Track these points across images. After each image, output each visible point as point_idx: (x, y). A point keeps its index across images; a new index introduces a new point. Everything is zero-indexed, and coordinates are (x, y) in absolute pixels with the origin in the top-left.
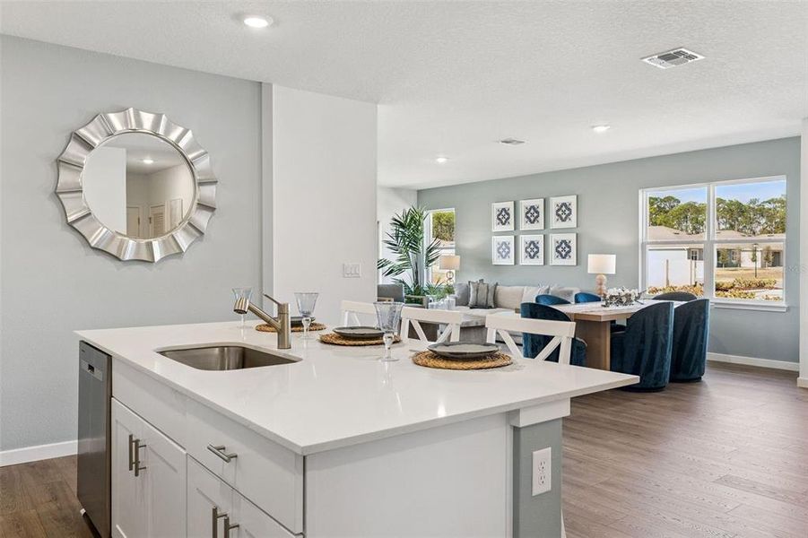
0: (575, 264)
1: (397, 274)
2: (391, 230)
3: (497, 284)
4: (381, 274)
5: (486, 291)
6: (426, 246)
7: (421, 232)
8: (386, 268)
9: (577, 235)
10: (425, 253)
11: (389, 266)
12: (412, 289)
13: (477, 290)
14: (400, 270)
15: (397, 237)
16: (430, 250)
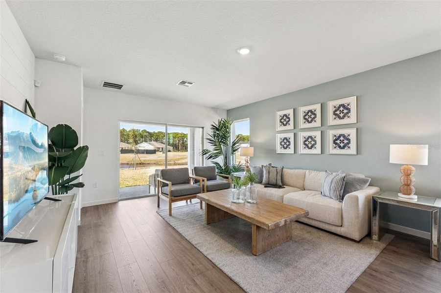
0: (355, 153)
1: (214, 159)
2: (211, 132)
3: (283, 168)
4: (205, 158)
5: (275, 173)
6: (232, 142)
7: (229, 133)
8: (207, 155)
9: (357, 129)
10: (231, 145)
11: (209, 153)
12: (223, 168)
13: (269, 172)
14: (216, 156)
15: (215, 136)
16: (234, 144)
